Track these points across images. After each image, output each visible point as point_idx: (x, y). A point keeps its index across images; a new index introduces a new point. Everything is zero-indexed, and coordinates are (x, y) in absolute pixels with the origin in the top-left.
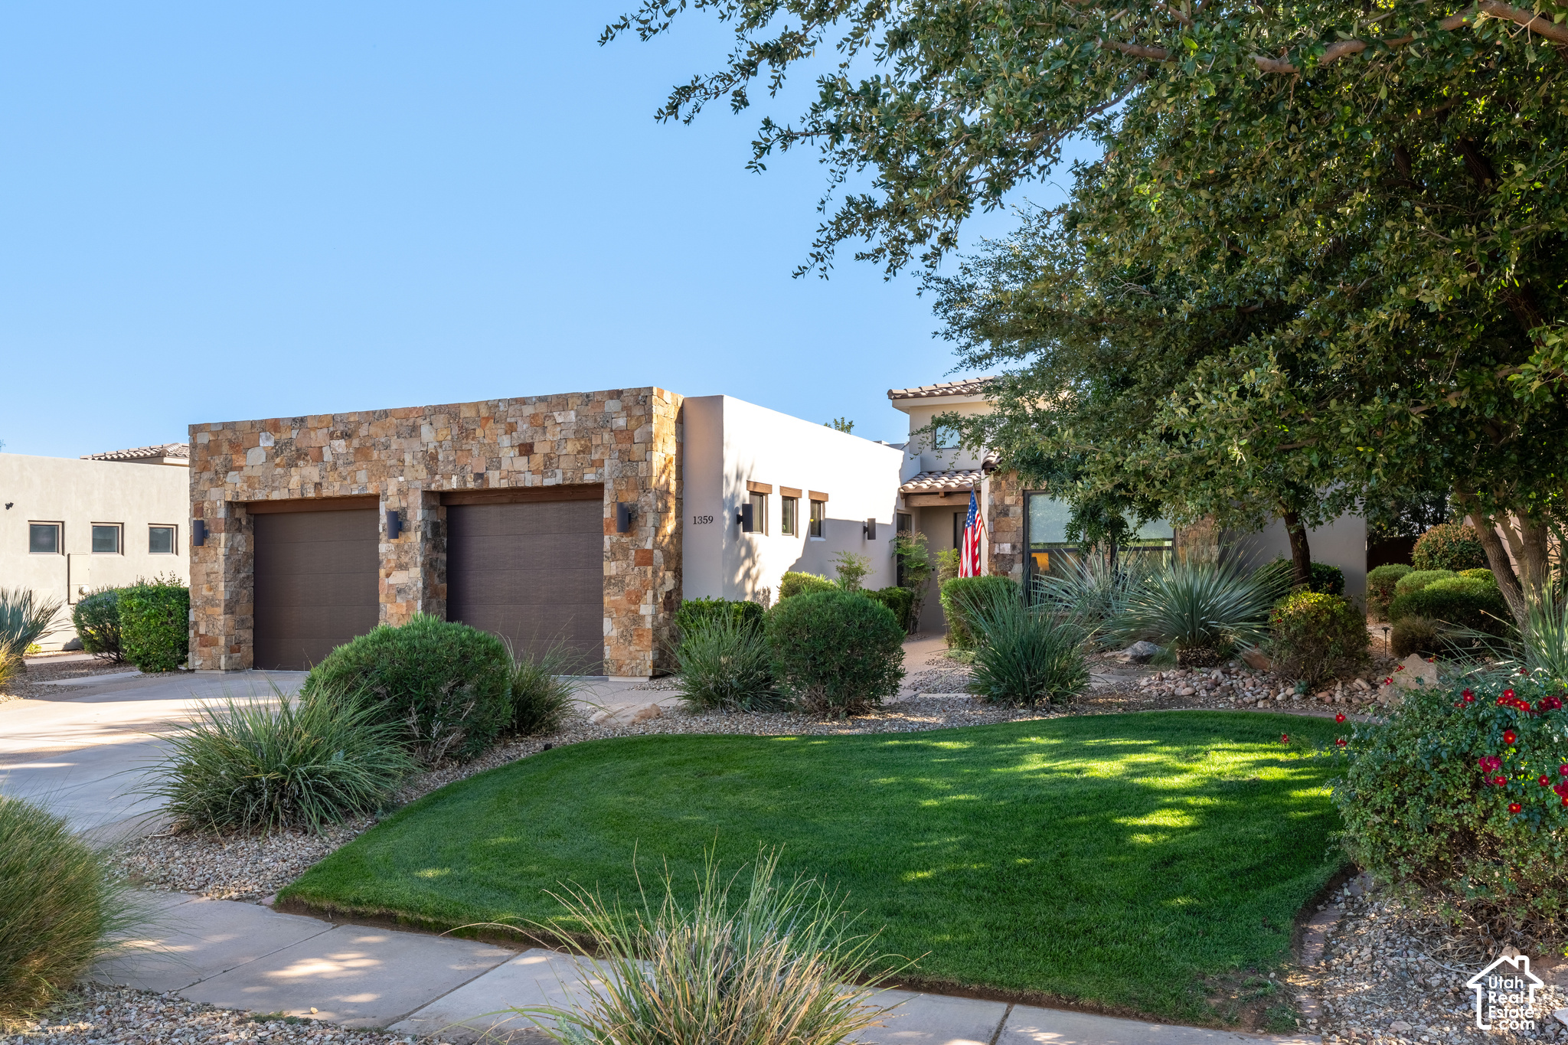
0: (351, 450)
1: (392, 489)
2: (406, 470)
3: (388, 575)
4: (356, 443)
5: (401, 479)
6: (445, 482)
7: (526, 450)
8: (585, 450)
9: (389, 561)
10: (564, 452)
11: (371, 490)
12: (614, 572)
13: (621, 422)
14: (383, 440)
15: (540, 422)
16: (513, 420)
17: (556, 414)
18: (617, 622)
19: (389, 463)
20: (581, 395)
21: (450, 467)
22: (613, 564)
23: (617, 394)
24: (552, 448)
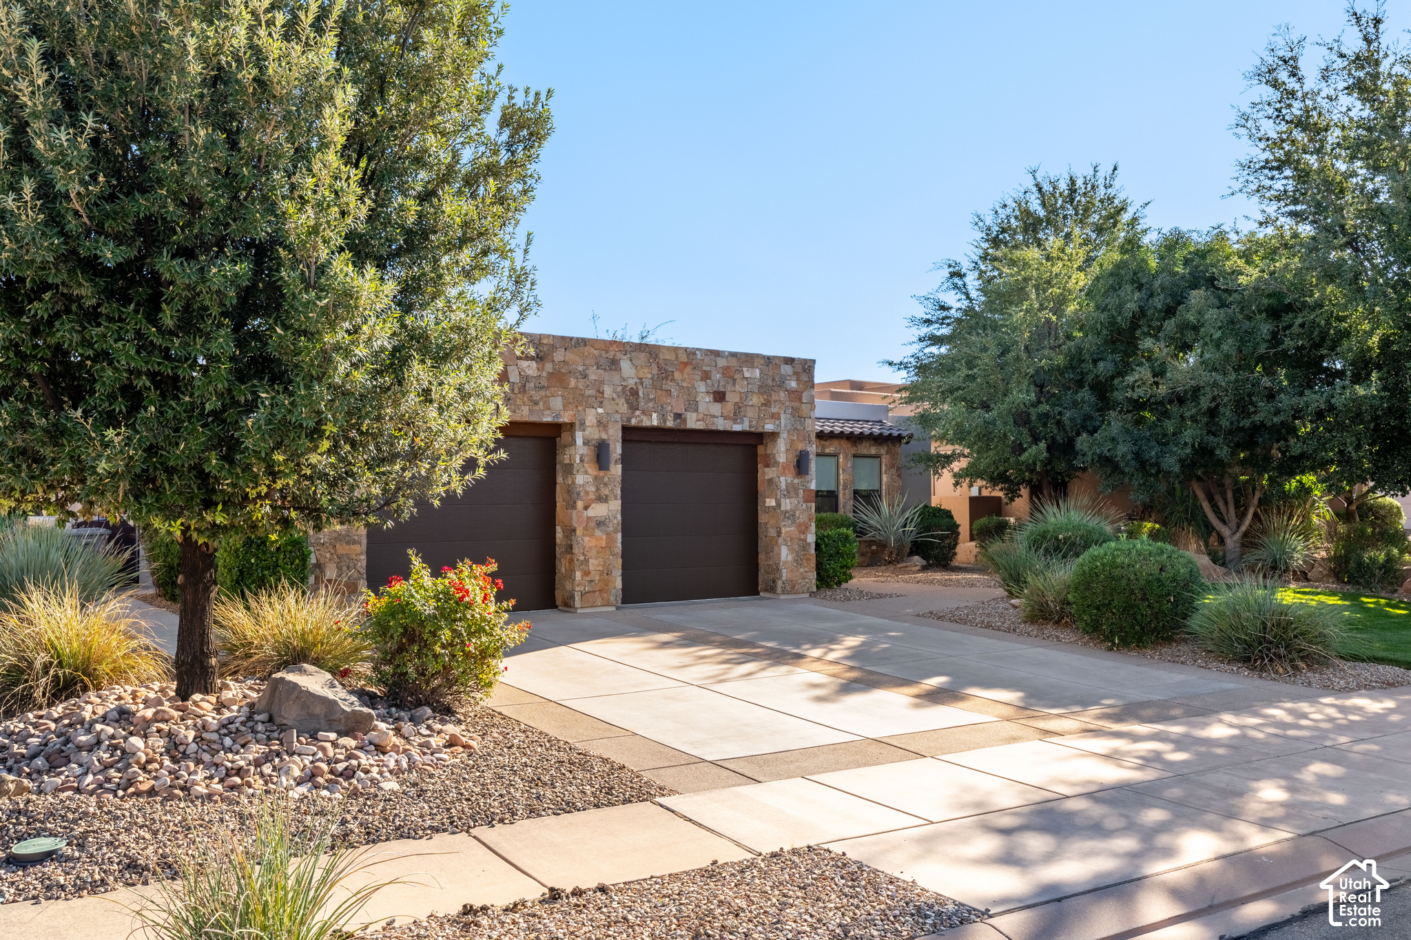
0: (544, 374)
1: (591, 417)
2: (606, 402)
3: (586, 508)
4: (549, 367)
5: (600, 410)
6: (644, 418)
7: (720, 397)
8: (767, 404)
9: (587, 493)
10: (751, 403)
11: (565, 418)
12: (788, 508)
13: (793, 384)
14: (580, 368)
15: (731, 374)
16: (708, 369)
17: (745, 369)
18: (791, 550)
19: (588, 392)
20: (764, 357)
21: (651, 405)
22: (788, 501)
23: (790, 361)
24: (741, 398)
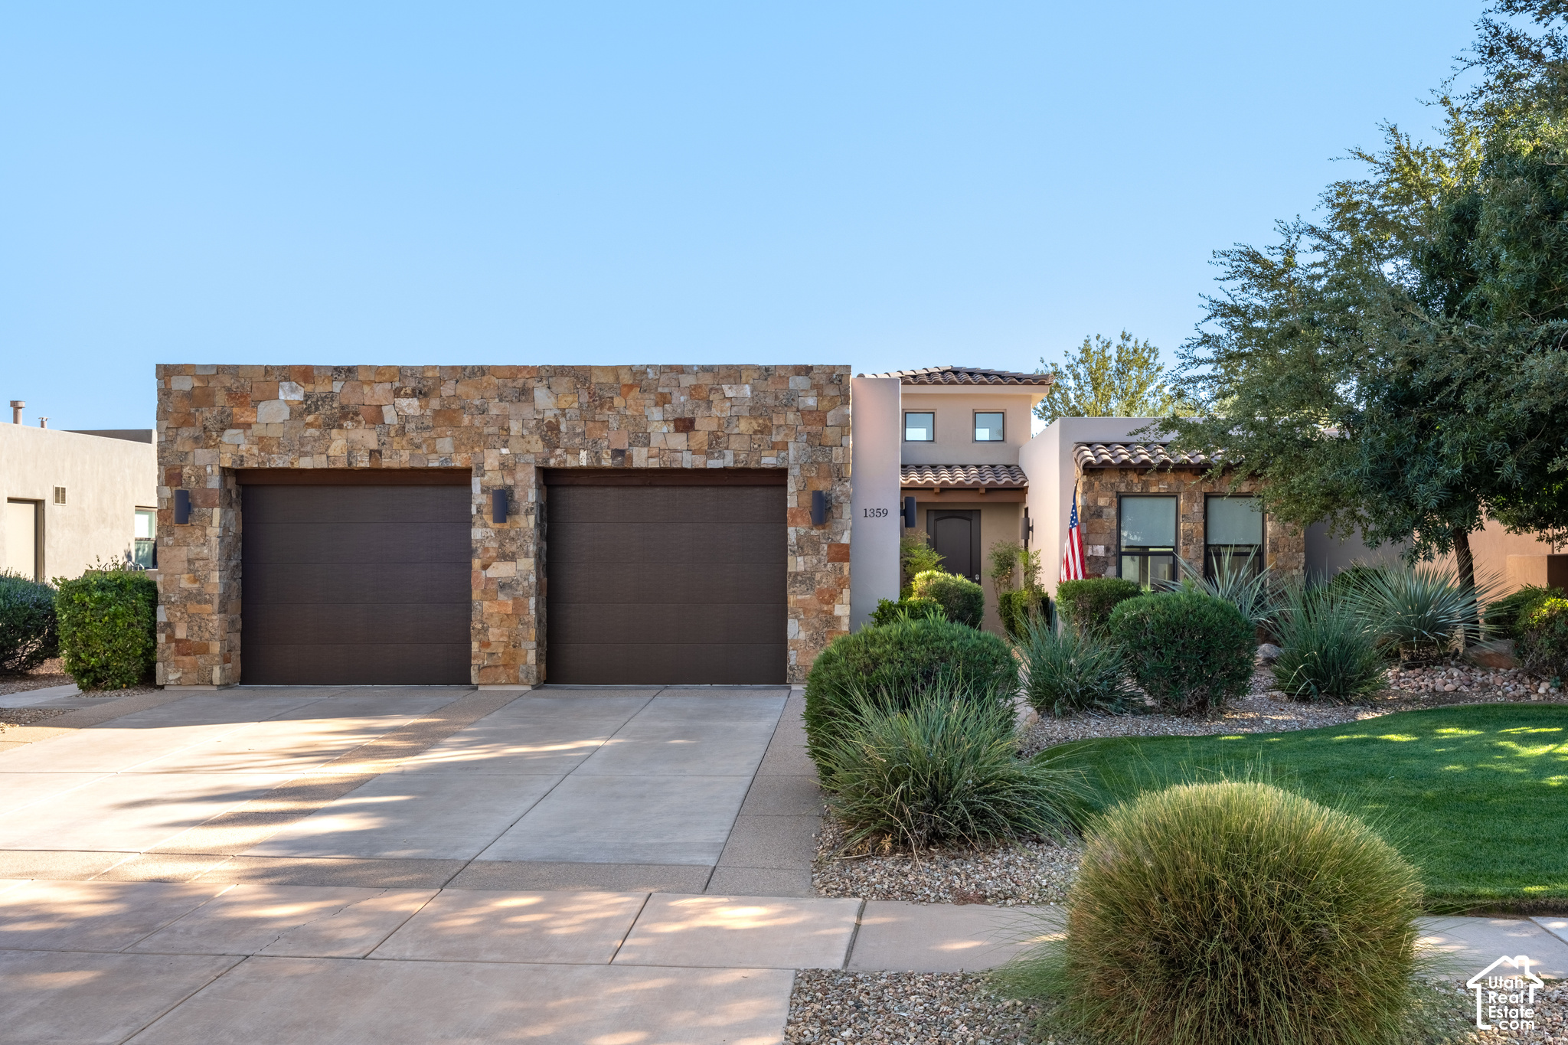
0: (428, 412)
1: (491, 460)
2: (512, 441)
3: (485, 567)
4: (435, 403)
5: (505, 451)
6: (569, 458)
7: (685, 425)
8: (764, 430)
9: (486, 550)
10: (736, 431)
11: (458, 462)
12: (801, 568)
13: (811, 402)
14: (477, 402)
15: (704, 394)
16: (666, 390)
17: (725, 387)
18: (805, 624)
19: (486, 431)
20: (759, 368)
21: (577, 440)
22: (800, 559)
23: (806, 370)
24: (719, 426)
